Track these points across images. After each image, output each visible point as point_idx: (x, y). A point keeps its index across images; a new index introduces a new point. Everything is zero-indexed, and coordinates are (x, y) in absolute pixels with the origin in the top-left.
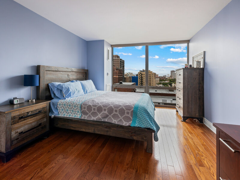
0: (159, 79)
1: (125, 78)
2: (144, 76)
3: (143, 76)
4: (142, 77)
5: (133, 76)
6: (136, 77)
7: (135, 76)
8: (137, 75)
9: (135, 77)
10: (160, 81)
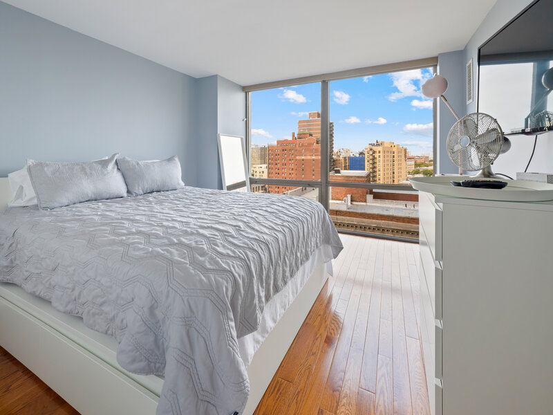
0: (413, 163)
1: (334, 161)
2: (379, 156)
3: (377, 155)
4: (374, 158)
5: (352, 155)
6: (359, 158)
7: (358, 155)
8: (361, 153)
9: (355, 157)
10: (416, 165)
